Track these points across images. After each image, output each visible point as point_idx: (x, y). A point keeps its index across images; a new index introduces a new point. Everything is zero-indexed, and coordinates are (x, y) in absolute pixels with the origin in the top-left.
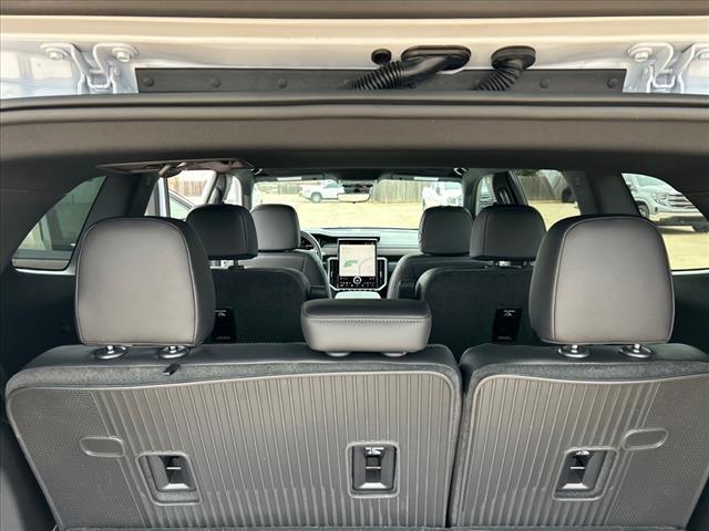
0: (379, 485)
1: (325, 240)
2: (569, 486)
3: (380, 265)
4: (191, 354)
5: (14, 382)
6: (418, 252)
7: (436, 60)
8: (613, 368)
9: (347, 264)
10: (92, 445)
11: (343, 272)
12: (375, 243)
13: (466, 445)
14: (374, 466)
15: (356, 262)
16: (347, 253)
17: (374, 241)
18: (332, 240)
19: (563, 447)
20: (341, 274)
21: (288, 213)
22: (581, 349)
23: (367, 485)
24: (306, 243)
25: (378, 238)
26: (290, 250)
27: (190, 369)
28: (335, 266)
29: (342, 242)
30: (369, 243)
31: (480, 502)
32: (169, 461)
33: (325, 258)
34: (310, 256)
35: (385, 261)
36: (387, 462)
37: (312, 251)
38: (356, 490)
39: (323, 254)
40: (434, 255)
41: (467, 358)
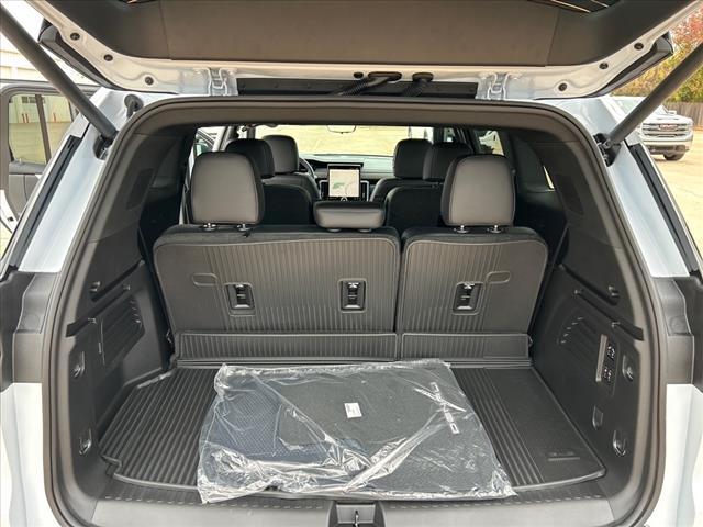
0: (356, 307)
1: (317, 165)
2: (461, 308)
3: (363, 187)
4: (254, 228)
5: (159, 242)
6: (393, 176)
7: (383, 79)
8: (480, 237)
9: (336, 186)
10: (199, 279)
11: (333, 193)
12: (359, 168)
13: (403, 282)
14: (353, 295)
15: (343, 184)
16: (335, 177)
17: (359, 166)
18: (323, 165)
19: (455, 282)
20: (330, 195)
21: (289, 142)
22: (465, 228)
23: (349, 306)
24: (303, 168)
25: (362, 164)
26: (291, 173)
27: (254, 235)
28: (326, 187)
29: (331, 168)
30: (354, 168)
31: (411, 317)
32: (238, 291)
33: (317, 180)
34: (307, 178)
35: (366, 183)
36: (361, 292)
37: (307, 174)
38: (342, 309)
39: (316, 177)
40: (404, 179)
41: (405, 235)
